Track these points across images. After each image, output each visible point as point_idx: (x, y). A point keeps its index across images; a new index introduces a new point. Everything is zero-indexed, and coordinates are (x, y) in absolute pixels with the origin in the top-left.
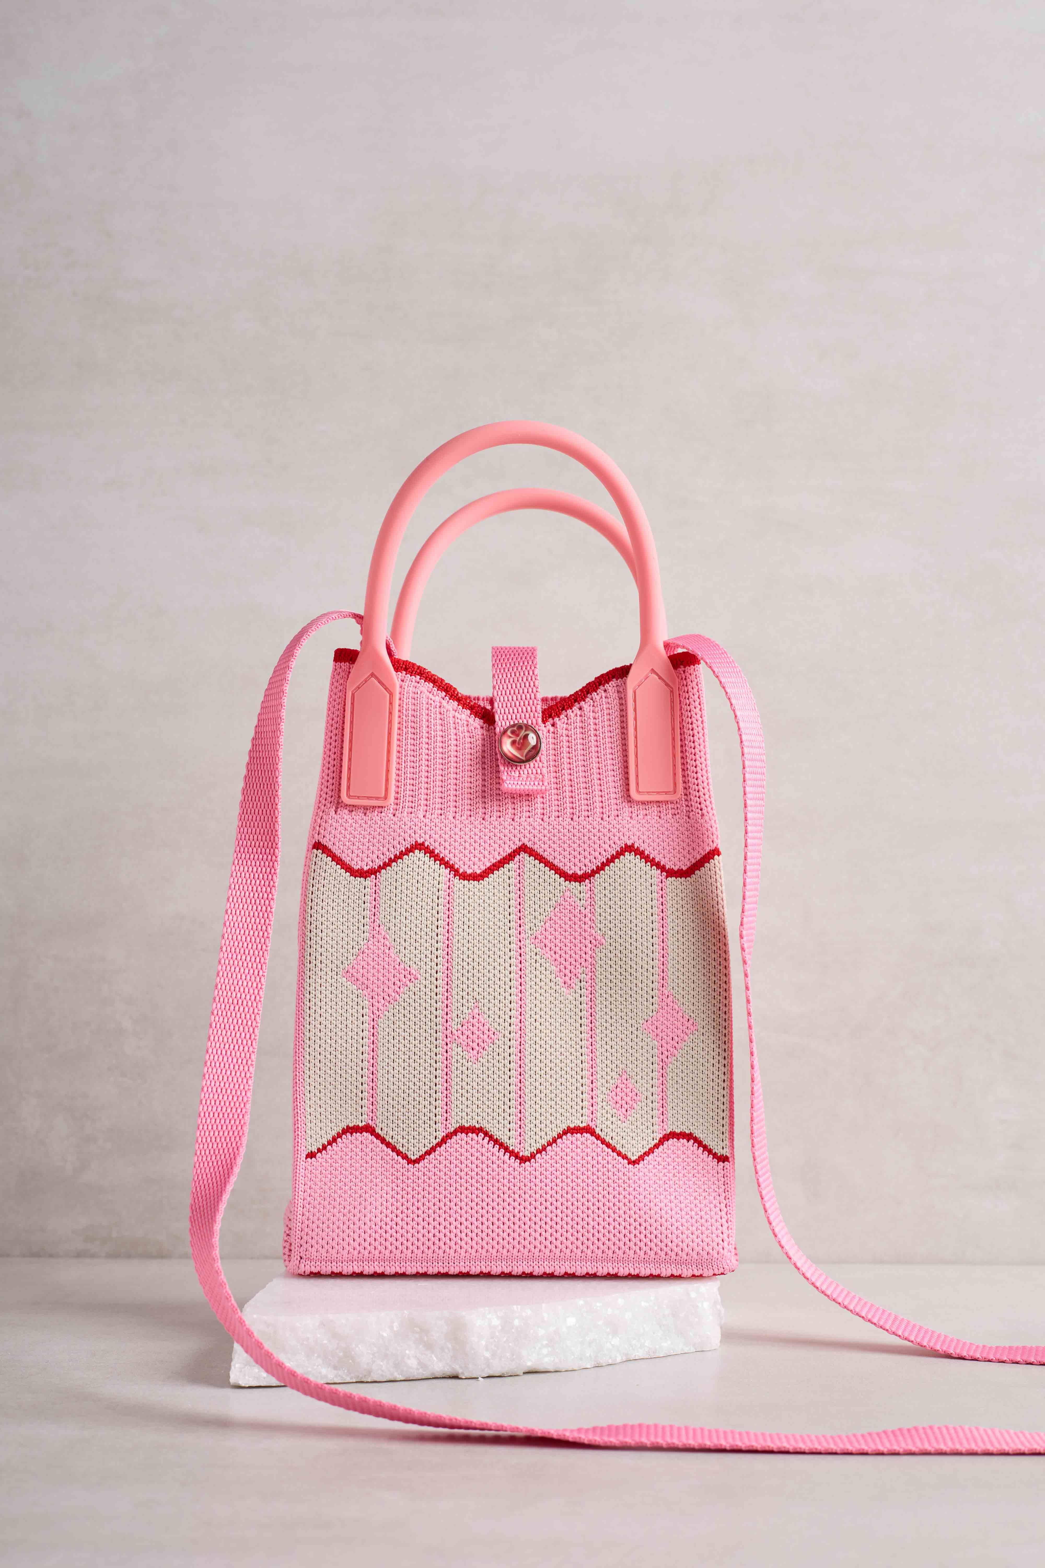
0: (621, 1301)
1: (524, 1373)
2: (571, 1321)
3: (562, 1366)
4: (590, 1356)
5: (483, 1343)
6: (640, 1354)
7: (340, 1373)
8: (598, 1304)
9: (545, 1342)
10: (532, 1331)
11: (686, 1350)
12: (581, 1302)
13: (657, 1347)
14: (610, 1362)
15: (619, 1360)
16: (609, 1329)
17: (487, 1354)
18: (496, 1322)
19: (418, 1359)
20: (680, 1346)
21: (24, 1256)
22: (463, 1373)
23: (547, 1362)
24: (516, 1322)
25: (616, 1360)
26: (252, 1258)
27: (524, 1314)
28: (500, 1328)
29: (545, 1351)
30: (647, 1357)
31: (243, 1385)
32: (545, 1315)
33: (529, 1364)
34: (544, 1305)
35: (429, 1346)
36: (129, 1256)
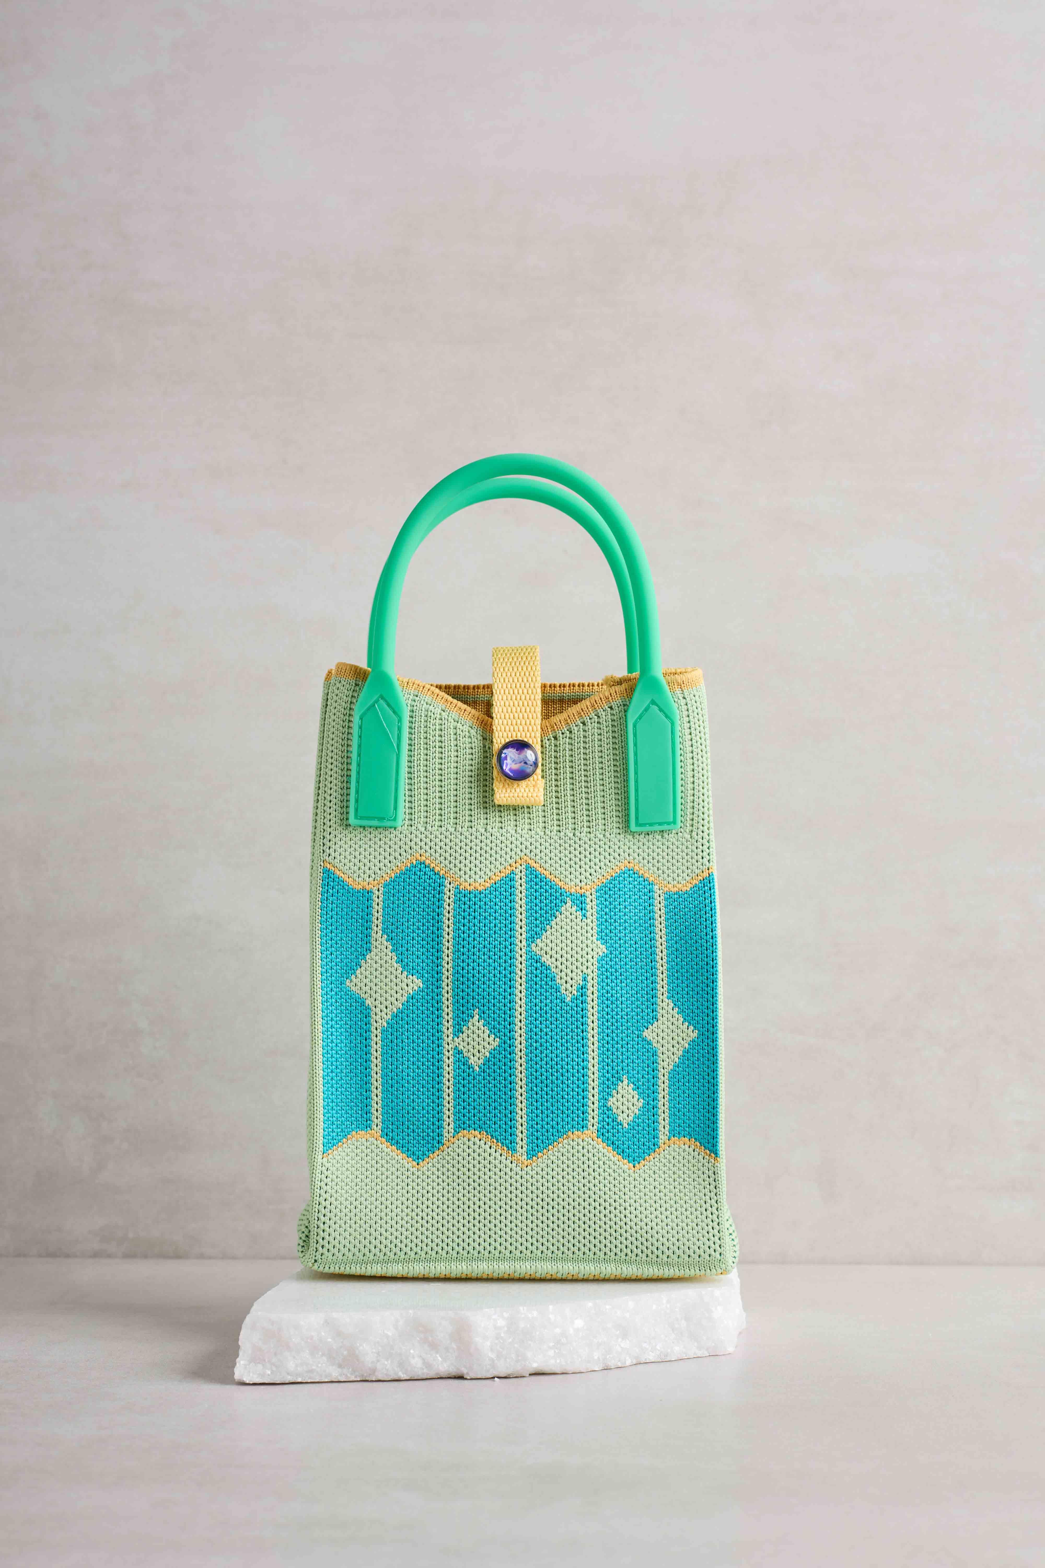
0: (631, 1304)
1: (530, 1375)
2: (579, 1323)
3: (570, 1369)
4: (599, 1358)
5: (488, 1343)
6: (651, 1357)
7: (345, 1371)
8: (608, 1307)
9: (551, 1344)
10: (538, 1333)
11: (699, 1354)
12: (590, 1304)
13: (669, 1350)
14: (620, 1365)
15: (628, 1363)
16: (618, 1332)
17: (492, 1355)
18: (501, 1323)
19: (423, 1359)
20: (693, 1351)
21: (40, 1256)
22: (468, 1374)
23: (552, 1364)
24: (522, 1325)
25: (625, 1363)
26: (268, 1258)
27: (530, 1315)
28: (506, 1329)
29: (551, 1353)
30: (659, 1360)
31: (248, 1382)
32: (552, 1317)
33: (535, 1366)
34: (551, 1307)
35: (434, 1346)
36: (145, 1257)
